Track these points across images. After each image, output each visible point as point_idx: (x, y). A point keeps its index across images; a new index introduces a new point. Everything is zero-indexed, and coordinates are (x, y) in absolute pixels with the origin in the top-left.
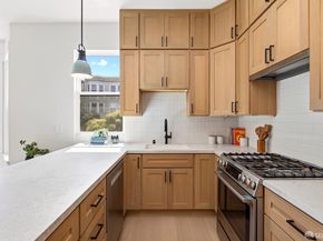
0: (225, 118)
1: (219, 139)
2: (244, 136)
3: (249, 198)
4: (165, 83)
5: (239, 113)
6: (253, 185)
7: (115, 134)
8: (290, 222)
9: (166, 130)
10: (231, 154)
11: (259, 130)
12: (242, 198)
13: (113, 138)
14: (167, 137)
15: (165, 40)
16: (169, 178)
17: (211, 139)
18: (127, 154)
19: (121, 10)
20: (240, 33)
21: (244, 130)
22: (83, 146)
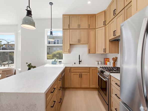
0: (102, 54)
1: (100, 63)
2: (109, 61)
3: (107, 79)
4: (79, 41)
5: (106, 53)
6: (107, 75)
7: (60, 60)
8: (116, 84)
9: (79, 59)
10: (103, 67)
11: (113, 59)
12: (104, 80)
13: (59, 62)
14: (80, 62)
15: (79, 26)
16: (81, 76)
17: (97, 63)
18: (66, 67)
19: (63, 15)
20: (106, 24)
21: (109, 59)
22: (49, 65)
